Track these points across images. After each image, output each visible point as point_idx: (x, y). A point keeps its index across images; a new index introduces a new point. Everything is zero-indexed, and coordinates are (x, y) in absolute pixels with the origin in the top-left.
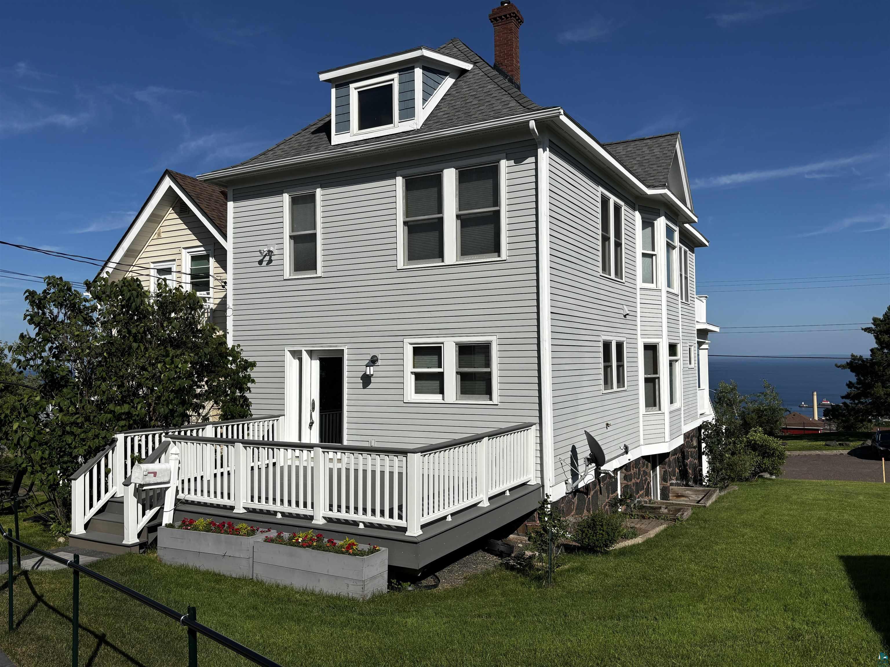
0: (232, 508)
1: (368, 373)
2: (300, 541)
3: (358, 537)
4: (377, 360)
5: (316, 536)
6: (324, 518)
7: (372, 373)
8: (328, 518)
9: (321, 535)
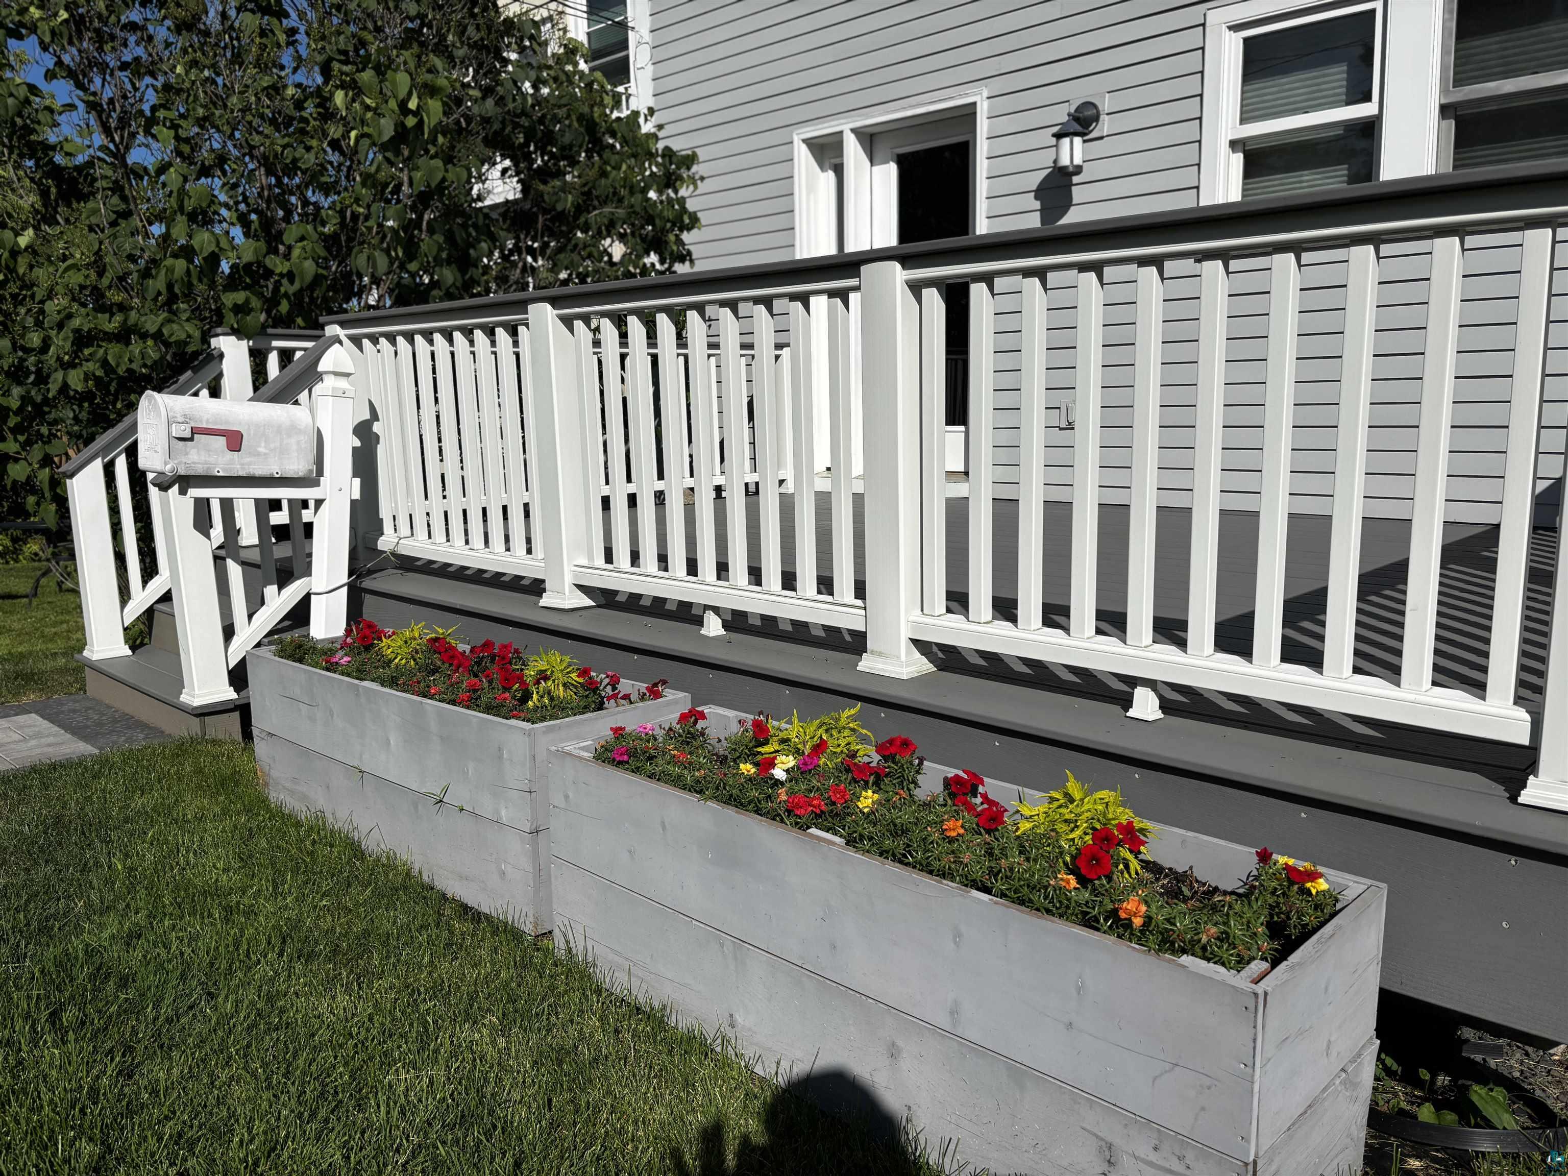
0: (537, 587)
1: (1065, 161)
2: (779, 773)
3: (1137, 774)
4: (1096, 118)
5: (879, 749)
6: (921, 646)
7: (1078, 161)
8: (943, 647)
9: (906, 745)
